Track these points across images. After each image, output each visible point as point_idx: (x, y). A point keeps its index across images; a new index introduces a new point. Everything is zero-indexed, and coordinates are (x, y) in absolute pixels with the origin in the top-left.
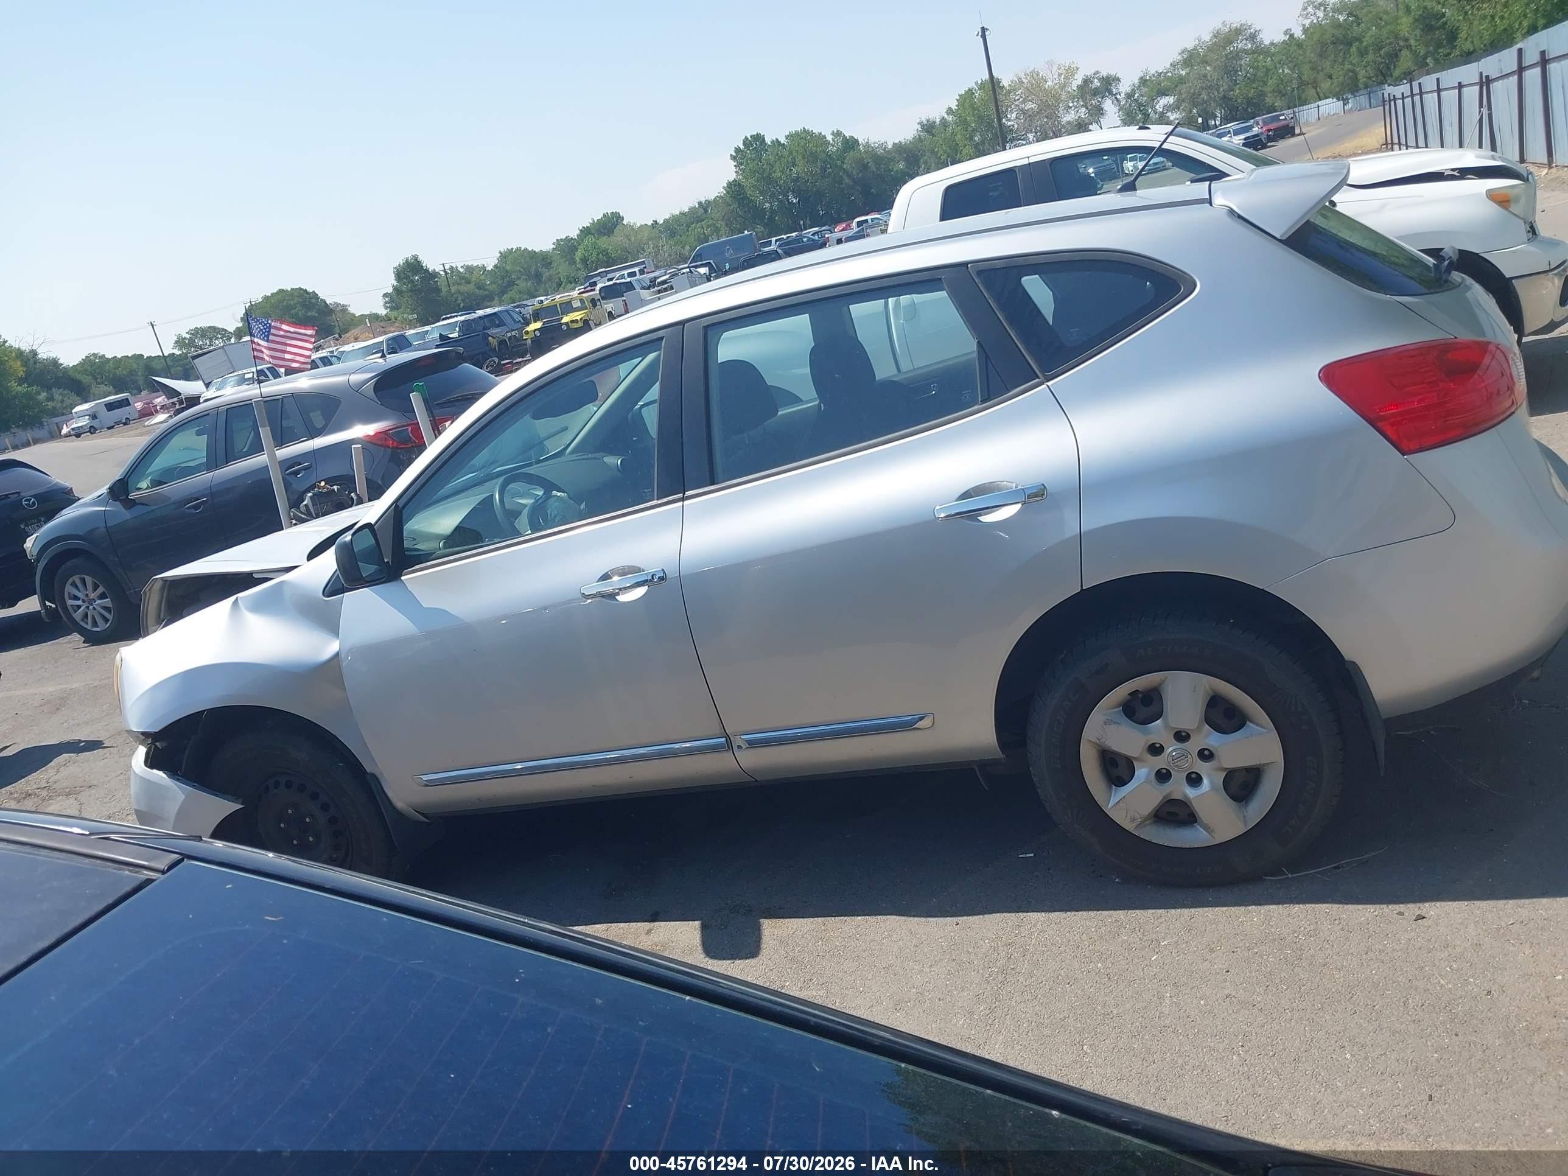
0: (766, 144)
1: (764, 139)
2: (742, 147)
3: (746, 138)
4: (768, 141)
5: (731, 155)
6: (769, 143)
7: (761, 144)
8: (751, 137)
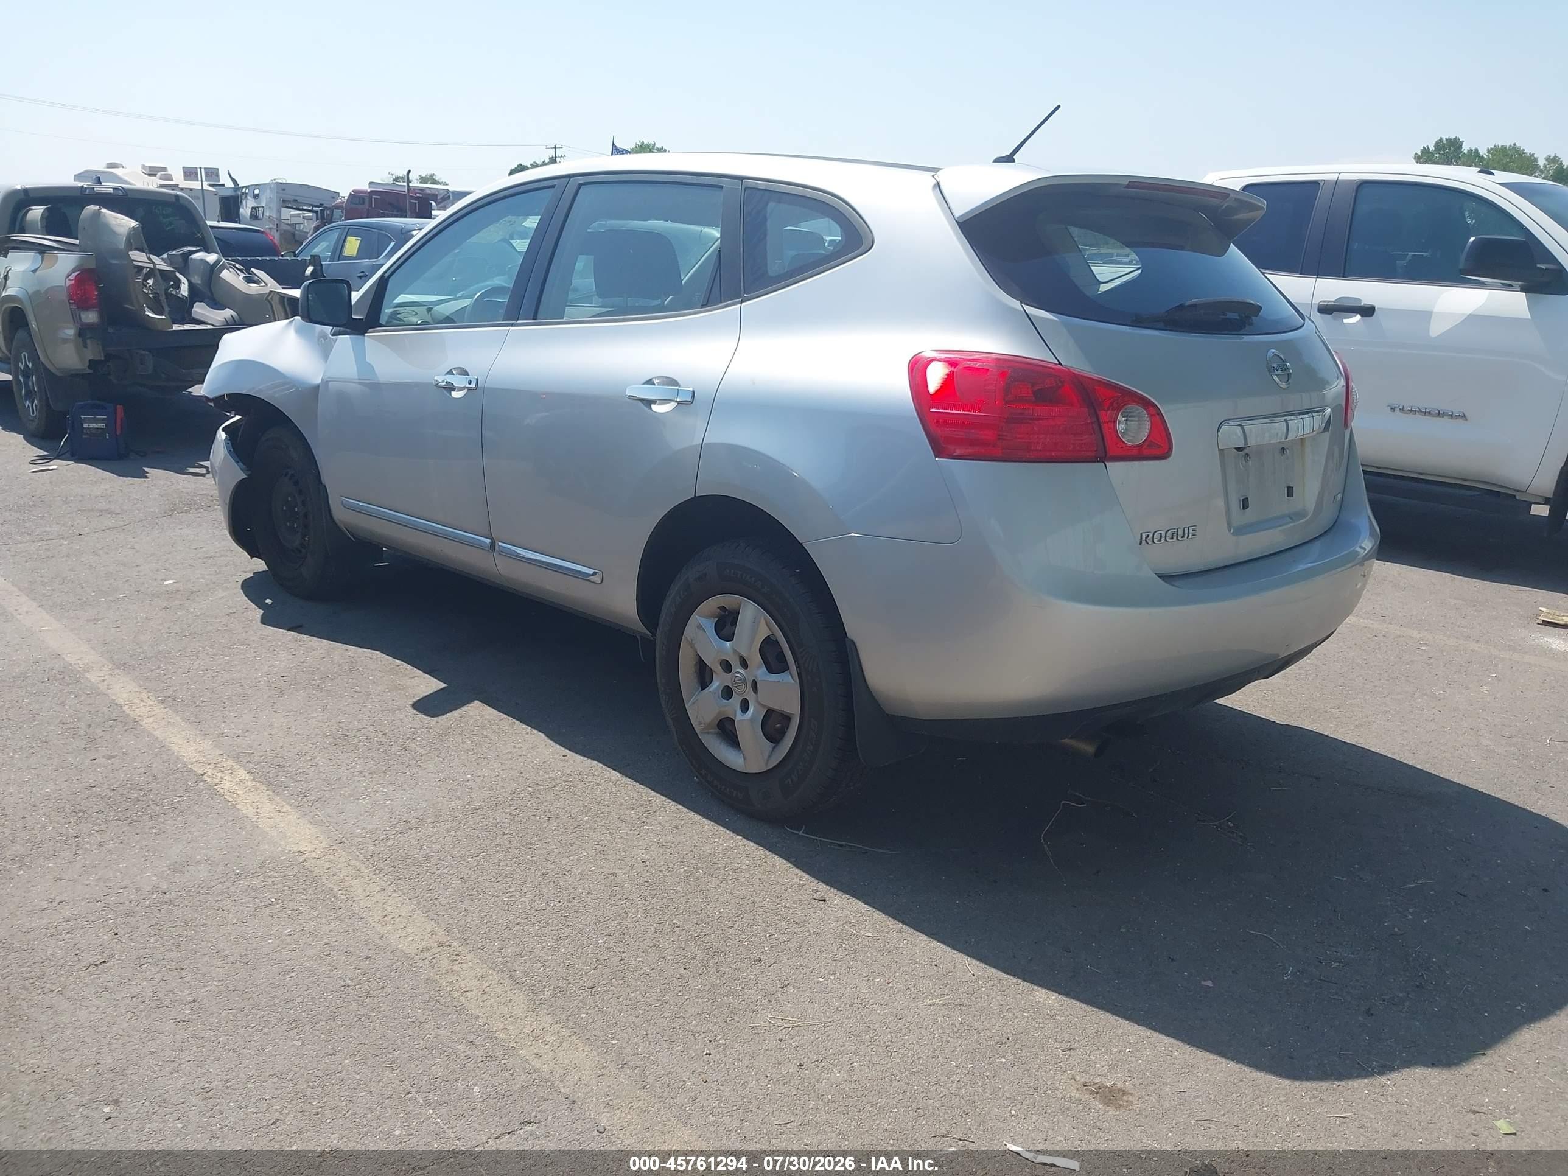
0: (1462, 152)
1: (1461, 146)
2: (1432, 148)
3: (1441, 140)
4: (1465, 148)
5: (1416, 154)
6: (1466, 152)
7: (1455, 151)
8: (1447, 140)
